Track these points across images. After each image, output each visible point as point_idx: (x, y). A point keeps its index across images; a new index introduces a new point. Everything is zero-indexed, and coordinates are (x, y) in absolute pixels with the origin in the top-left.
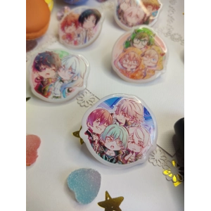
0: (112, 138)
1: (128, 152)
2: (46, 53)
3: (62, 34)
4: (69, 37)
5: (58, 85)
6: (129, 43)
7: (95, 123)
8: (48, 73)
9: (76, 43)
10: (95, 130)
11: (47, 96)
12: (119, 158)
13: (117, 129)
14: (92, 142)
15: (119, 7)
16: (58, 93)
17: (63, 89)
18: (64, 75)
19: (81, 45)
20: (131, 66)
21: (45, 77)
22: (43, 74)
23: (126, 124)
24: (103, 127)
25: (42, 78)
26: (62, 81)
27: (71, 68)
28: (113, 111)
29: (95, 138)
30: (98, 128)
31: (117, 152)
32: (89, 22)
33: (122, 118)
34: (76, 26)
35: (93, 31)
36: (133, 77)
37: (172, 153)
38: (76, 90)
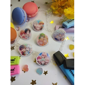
0: (43, 61)
1: (46, 62)
2: (22, 45)
3: (21, 37)
4: (24, 37)
5: (27, 52)
6: (40, 38)
7: (39, 59)
8: (24, 50)
9: (26, 39)
10: (39, 61)
11: (25, 55)
12: (45, 64)
13: (43, 59)
14: (39, 63)
15: (34, 25)
16: (27, 54)
17: (28, 53)
18: (28, 49)
19: (27, 39)
20: (41, 43)
21: (23, 51)
22: (22, 51)
23: (44, 57)
24: (40, 60)
25: (23, 52)
26: (27, 51)
27: (29, 47)
28: (41, 56)
29: (39, 62)
30: (39, 60)
31: (44, 63)
32: (28, 32)
33: (43, 57)
34: (25, 34)
35: (30, 35)
36: (42, 45)
37: (54, 60)
38: (31, 52)
